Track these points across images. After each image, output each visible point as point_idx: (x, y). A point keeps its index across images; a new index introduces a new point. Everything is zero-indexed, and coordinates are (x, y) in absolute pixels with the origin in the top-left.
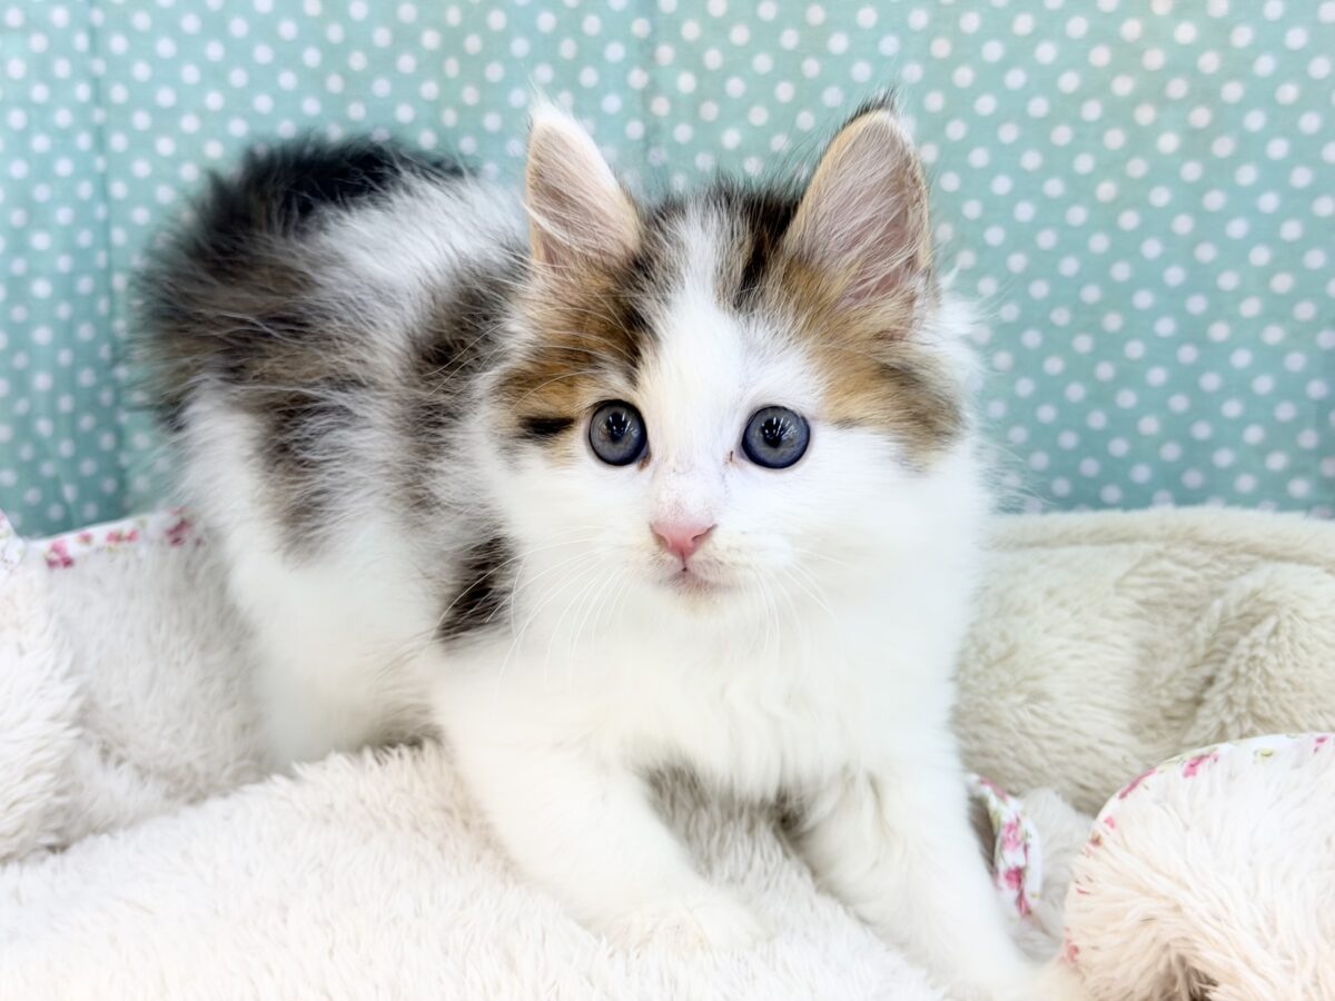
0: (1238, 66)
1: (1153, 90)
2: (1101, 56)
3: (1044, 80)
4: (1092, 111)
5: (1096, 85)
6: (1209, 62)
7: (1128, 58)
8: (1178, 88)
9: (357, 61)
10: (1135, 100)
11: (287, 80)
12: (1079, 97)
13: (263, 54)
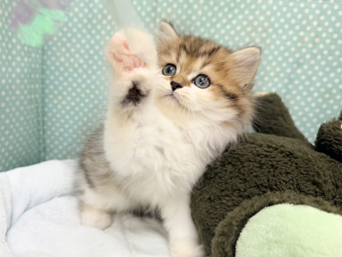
0: (271, 25)
1: (255, 29)
2: (245, 23)
3: (234, 27)
4: (243, 34)
5: (244, 28)
6: (266, 24)
7: (250, 23)
8: (260, 29)
9: (94, 21)
10: (251, 32)
11: (80, 26)
12: (240, 31)
13: (76, 20)
